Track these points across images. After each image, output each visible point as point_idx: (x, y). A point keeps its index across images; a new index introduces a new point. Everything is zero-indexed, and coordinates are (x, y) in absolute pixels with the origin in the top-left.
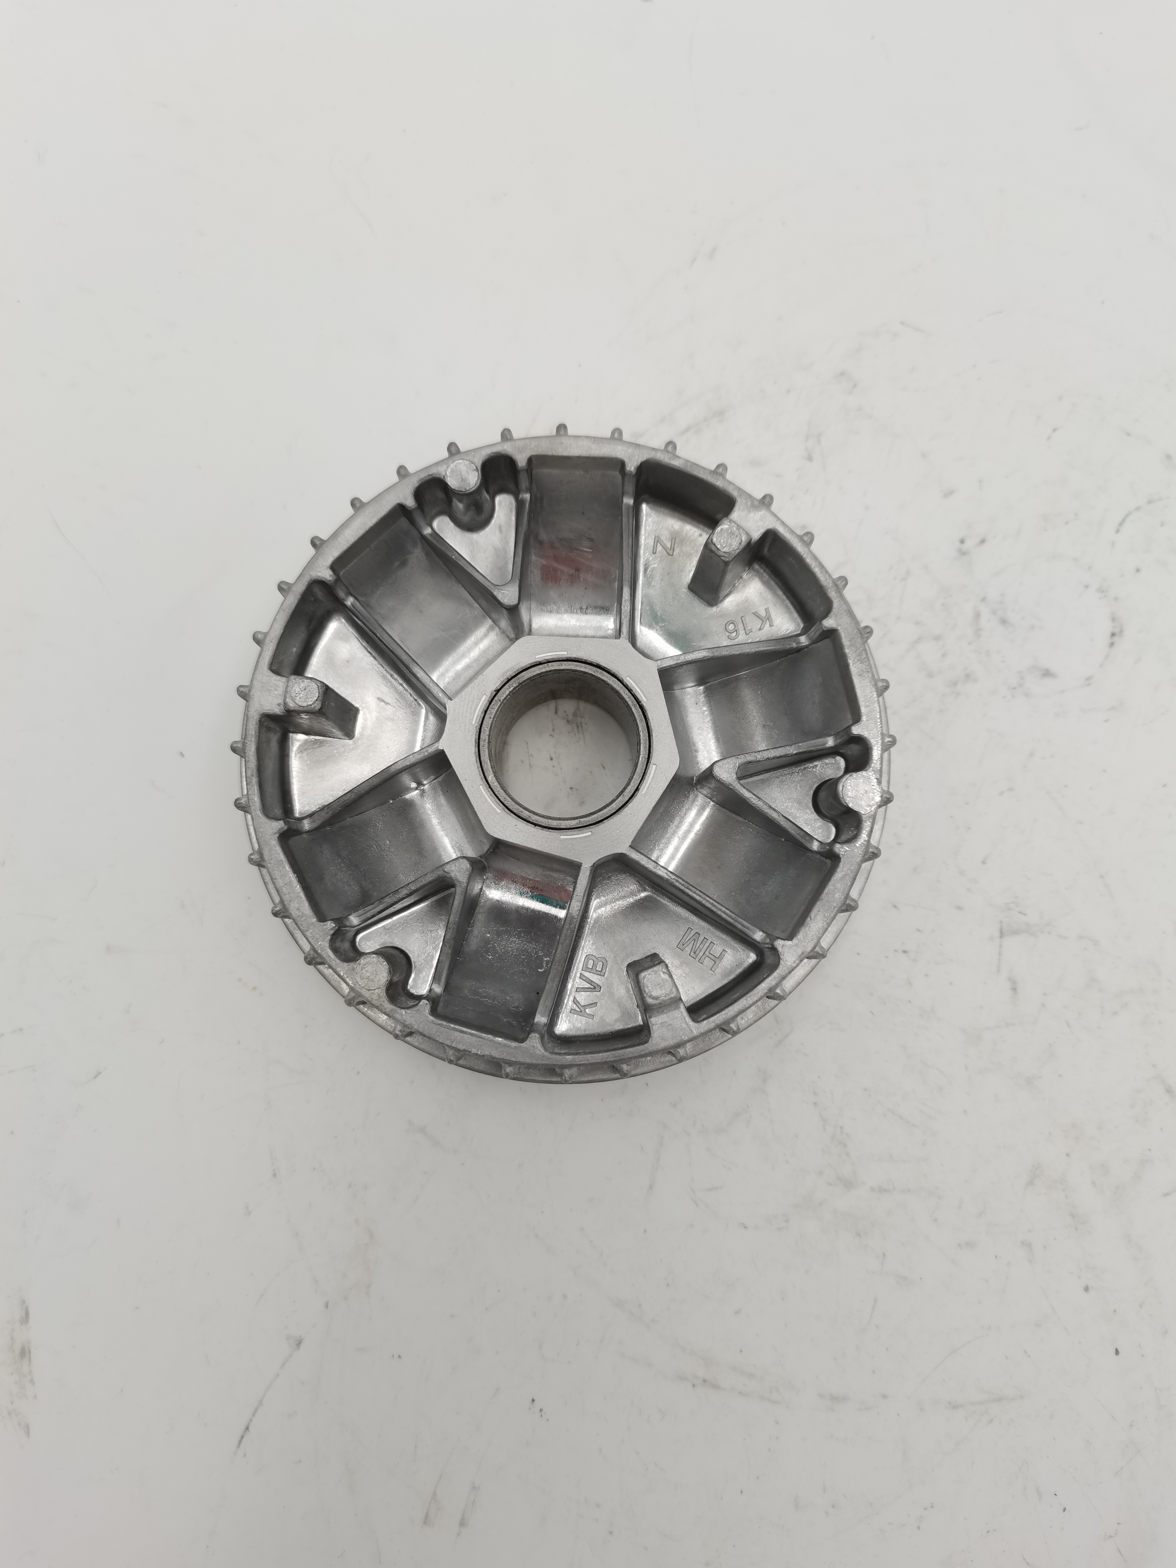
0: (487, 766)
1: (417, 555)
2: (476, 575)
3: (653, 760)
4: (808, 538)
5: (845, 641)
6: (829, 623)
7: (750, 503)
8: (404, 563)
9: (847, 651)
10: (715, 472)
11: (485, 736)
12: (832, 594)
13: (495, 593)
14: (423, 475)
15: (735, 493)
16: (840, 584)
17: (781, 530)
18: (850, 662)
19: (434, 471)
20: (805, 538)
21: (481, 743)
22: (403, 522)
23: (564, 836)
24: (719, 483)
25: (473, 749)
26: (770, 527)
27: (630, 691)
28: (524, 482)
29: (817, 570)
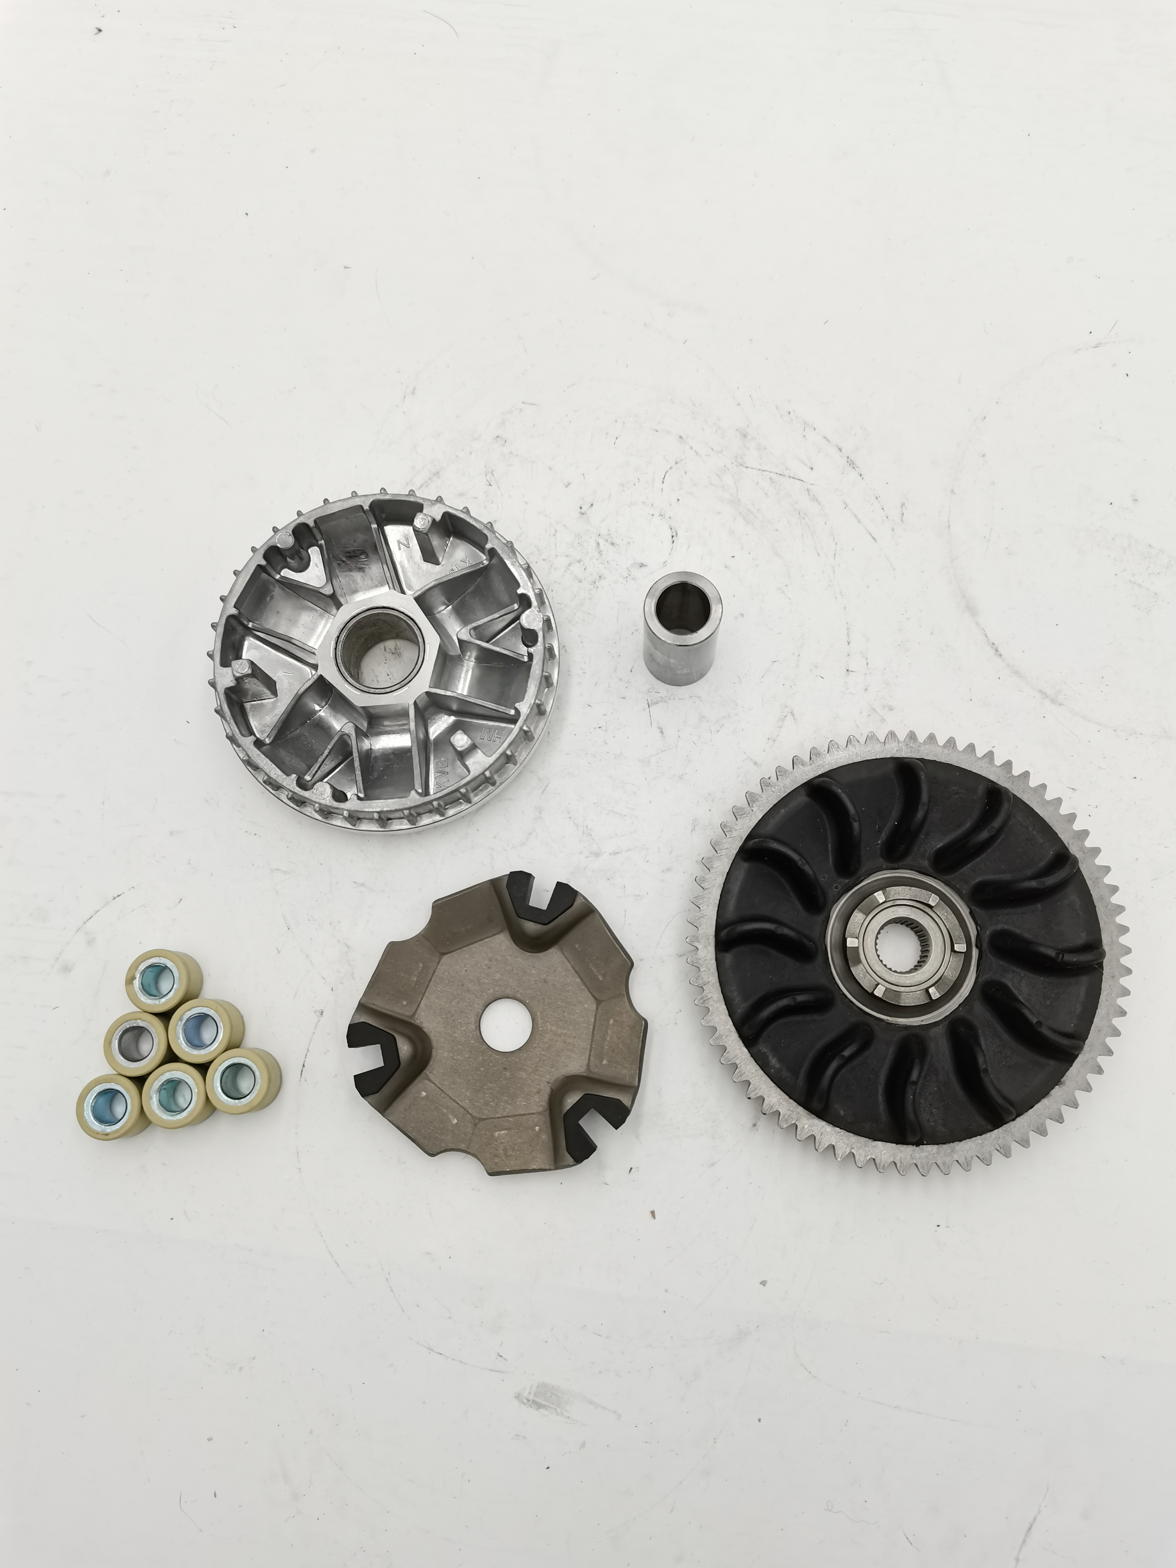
0: (346, 674)
1: (277, 591)
2: (308, 587)
3: (426, 642)
4: (467, 511)
5: (500, 552)
6: (488, 546)
7: (430, 503)
8: (272, 598)
9: (502, 556)
10: (409, 495)
11: (339, 661)
12: (486, 532)
13: (320, 591)
14: (266, 548)
15: (421, 501)
16: (489, 526)
17: (450, 510)
18: (506, 560)
19: (271, 543)
20: (464, 510)
21: (339, 665)
22: (264, 575)
23: (395, 694)
24: (412, 499)
25: (336, 669)
26: (445, 511)
27: (403, 613)
28: (318, 536)
29: (474, 523)
